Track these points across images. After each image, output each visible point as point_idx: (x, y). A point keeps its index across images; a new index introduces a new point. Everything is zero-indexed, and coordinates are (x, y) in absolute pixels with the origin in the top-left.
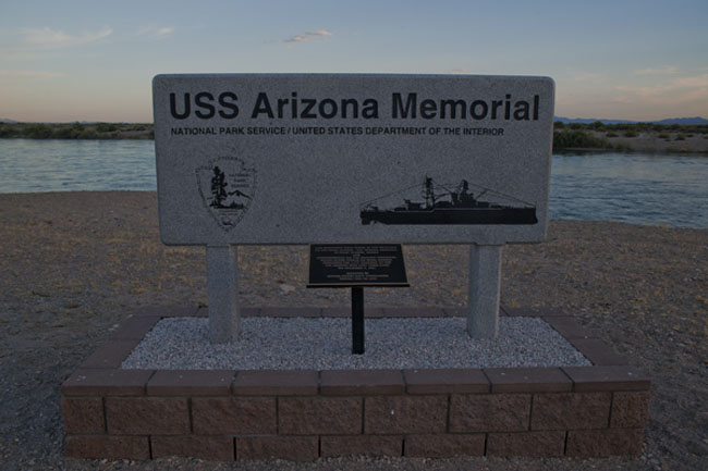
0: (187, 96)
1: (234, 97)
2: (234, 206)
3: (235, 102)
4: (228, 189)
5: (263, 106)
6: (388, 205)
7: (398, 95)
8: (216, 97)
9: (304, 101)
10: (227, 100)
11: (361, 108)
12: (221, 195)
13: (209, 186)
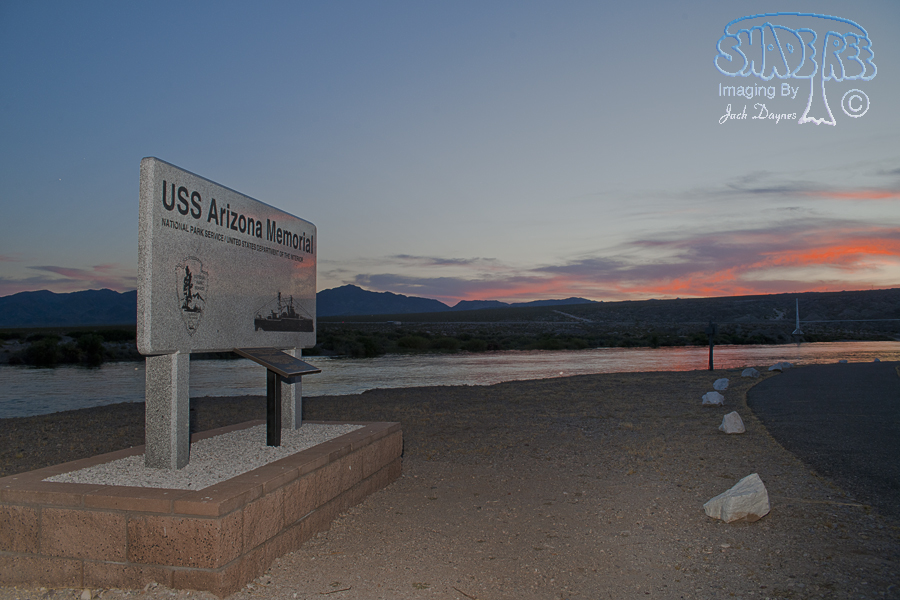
0: (174, 186)
1: (200, 200)
2: (196, 309)
3: (199, 203)
4: (194, 291)
5: (213, 213)
6: (265, 314)
7: (269, 221)
8: (190, 194)
9: (233, 214)
10: (196, 199)
11: (256, 227)
12: (189, 297)
13: (182, 287)
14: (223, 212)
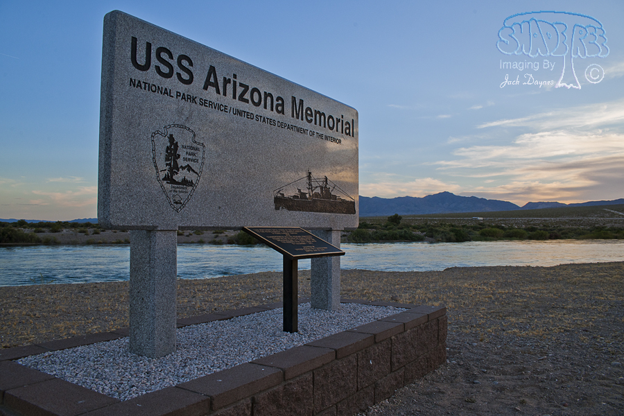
0: (149, 46)
1: (191, 64)
2: (185, 182)
3: (190, 68)
4: (181, 162)
5: (212, 80)
6: (290, 193)
7: (294, 99)
8: (176, 57)
9: (241, 85)
10: (185, 63)
11: (275, 103)
12: (174, 169)
13: (163, 157)
14: (226, 81)
